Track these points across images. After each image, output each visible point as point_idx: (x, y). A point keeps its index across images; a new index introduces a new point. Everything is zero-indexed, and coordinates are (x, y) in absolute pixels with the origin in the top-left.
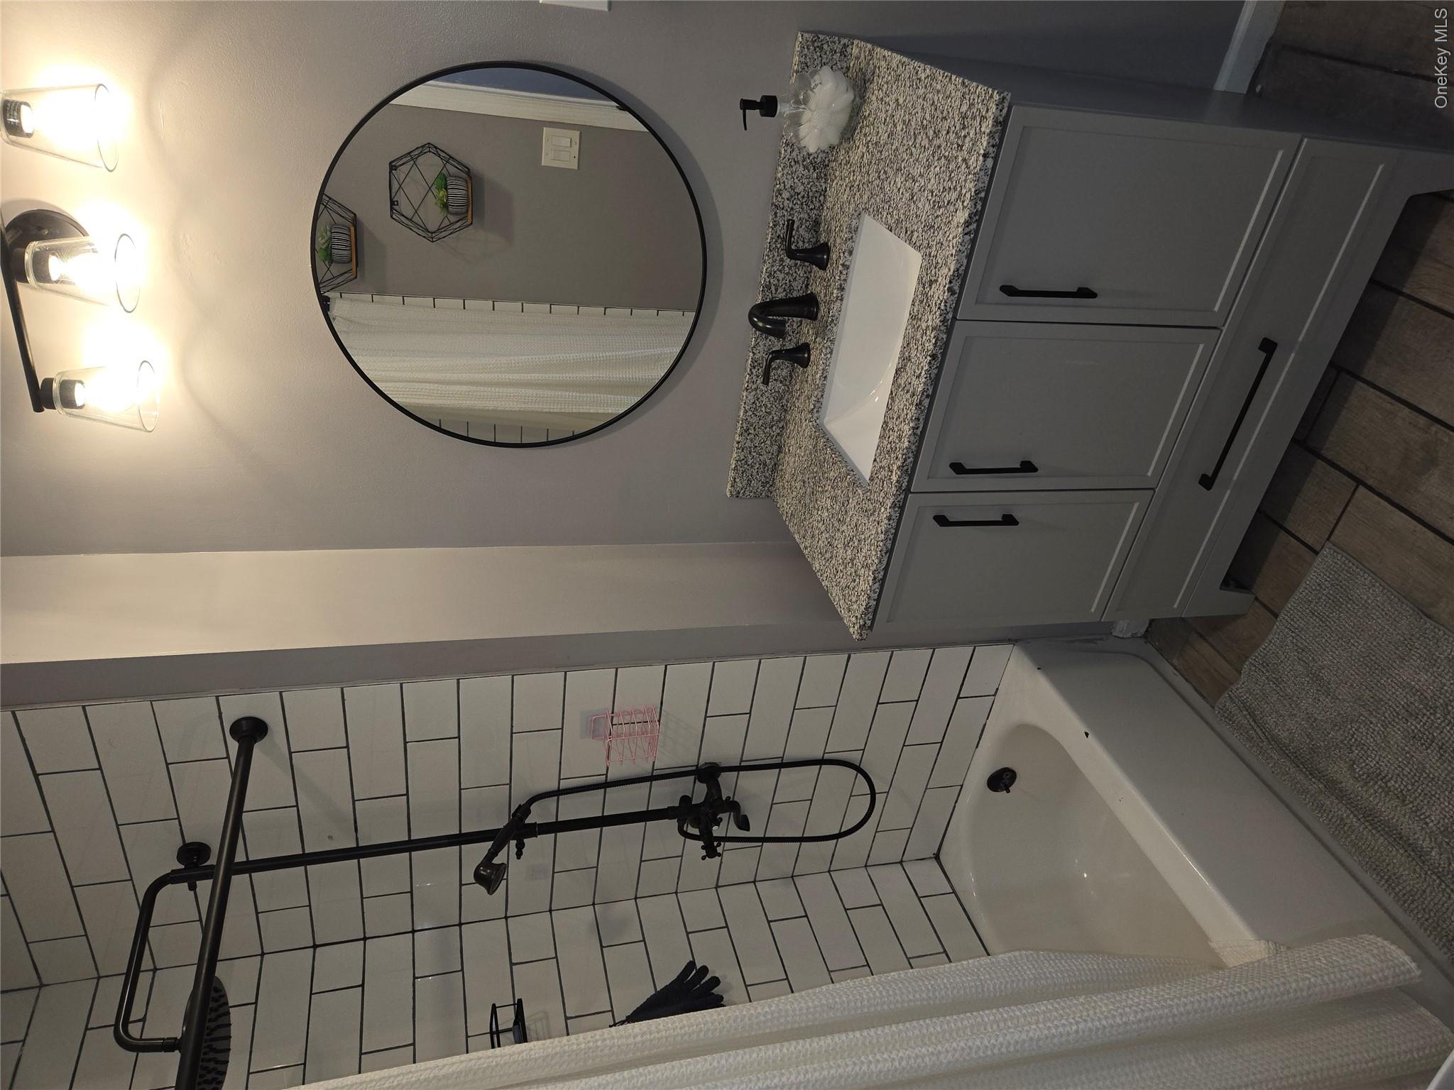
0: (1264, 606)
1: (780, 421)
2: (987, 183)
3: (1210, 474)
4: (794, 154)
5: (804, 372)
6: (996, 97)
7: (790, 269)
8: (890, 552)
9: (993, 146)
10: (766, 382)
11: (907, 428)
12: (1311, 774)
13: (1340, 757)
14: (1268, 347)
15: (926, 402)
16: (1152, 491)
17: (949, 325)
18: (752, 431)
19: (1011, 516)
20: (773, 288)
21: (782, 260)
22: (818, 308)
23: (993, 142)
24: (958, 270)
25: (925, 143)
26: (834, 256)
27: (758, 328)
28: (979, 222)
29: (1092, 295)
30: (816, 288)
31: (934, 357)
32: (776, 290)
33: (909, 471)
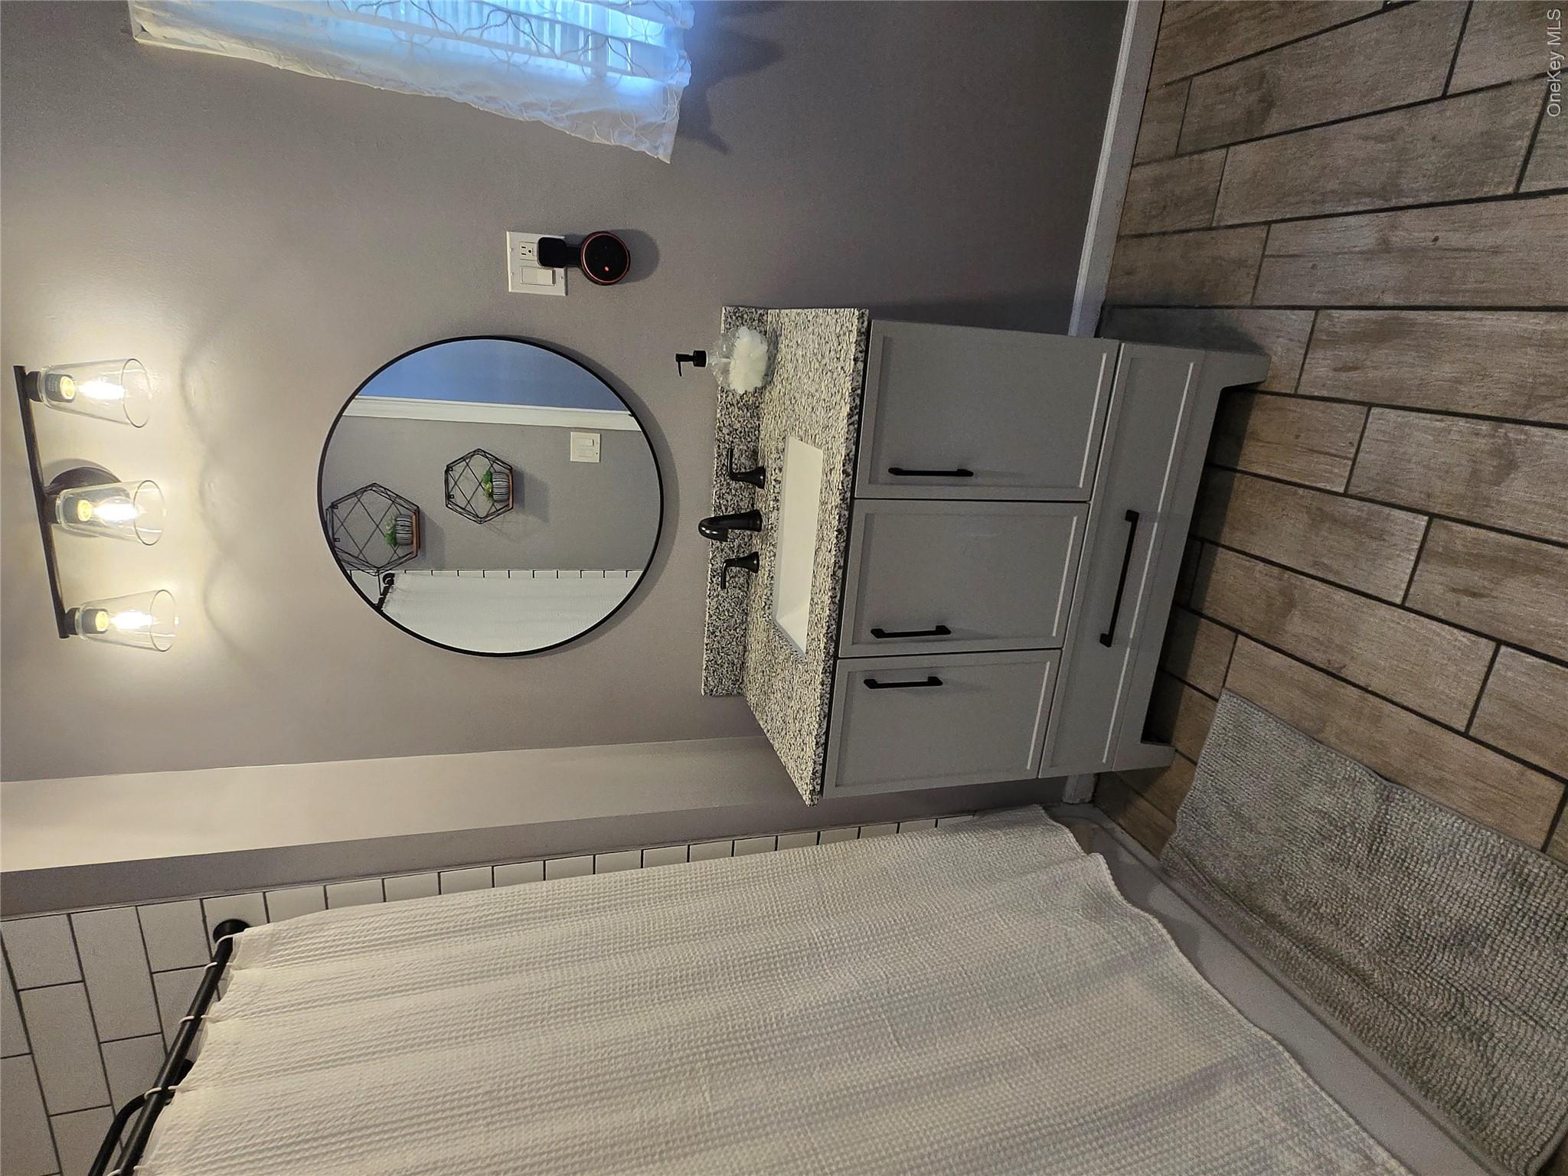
0: (1184, 756)
1: (742, 623)
2: (861, 382)
3: (1107, 633)
4: (729, 398)
5: (756, 576)
6: (857, 313)
7: (736, 491)
9: (861, 352)
10: (723, 587)
11: (827, 597)
12: (1251, 911)
13: (1273, 890)
14: (1132, 517)
15: (840, 573)
16: (1059, 651)
17: (849, 503)
19: (936, 678)
20: (723, 508)
21: (728, 484)
22: (761, 521)
23: (859, 349)
24: (848, 455)
25: (817, 365)
26: (768, 475)
27: (707, 536)
28: (860, 414)
29: (969, 474)
30: (759, 505)
31: (839, 531)
32: (726, 509)
33: (834, 638)
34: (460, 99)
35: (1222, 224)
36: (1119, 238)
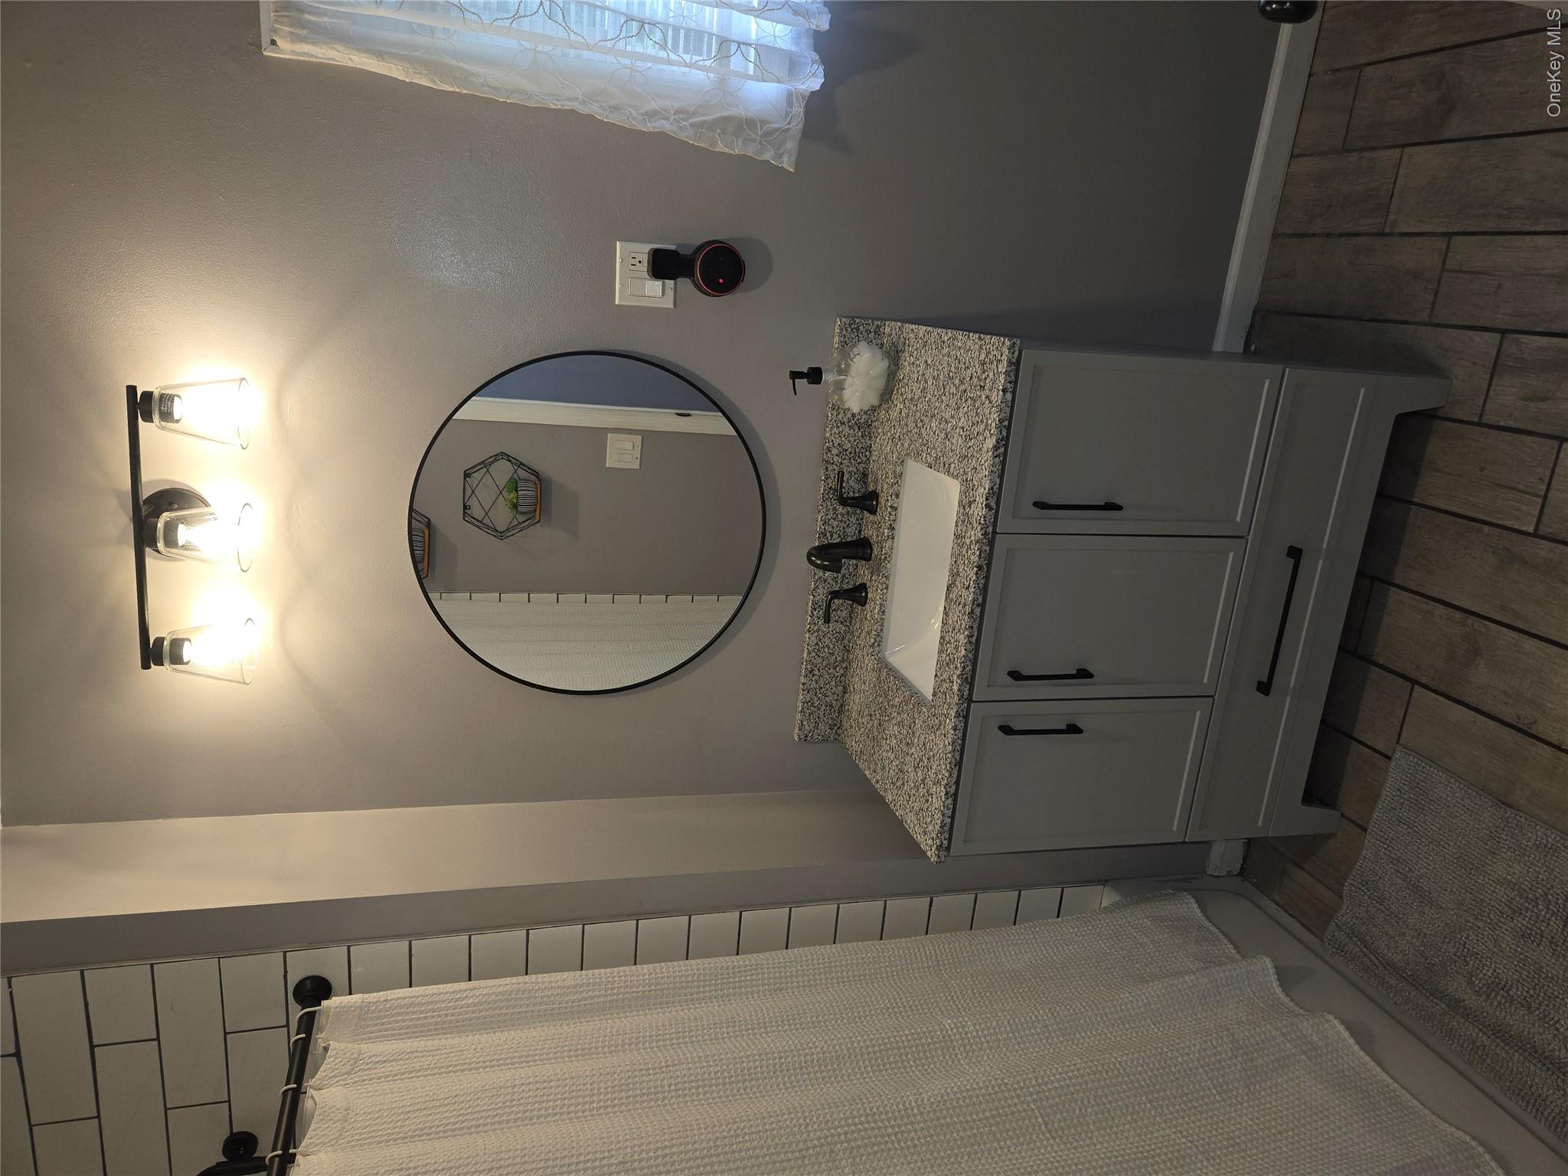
0: (1351, 821)
1: (843, 661)
2: (1008, 413)
3: (1265, 680)
4: (840, 416)
5: (863, 611)
6: (1008, 343)
7: (843, 516)
8: (959, 764)
9: (1010, 383)
10: (827, 620)
11: (962, 637)
12: (1431, 995)
13: (1457, 972)
14: (1295, 553)
15: (978, 611)
16: (1211, 699)
17: (990, 538)
18: (816, 672)
19: (1075, 726)
20: (828, 535)
21: (835, 509)
22: (872, 550)
23: (1009, 379)
24: (992, 488)
25: (953, 390)
26: (882, 501)
27: (817, 566)
28: (1006, 446)
29: (1119, 508)
30: (869, 532)
31: (979, 567)
32: (832, 536)
33: (969, 680)
35: (1397, 230)
36: (1275, 236)
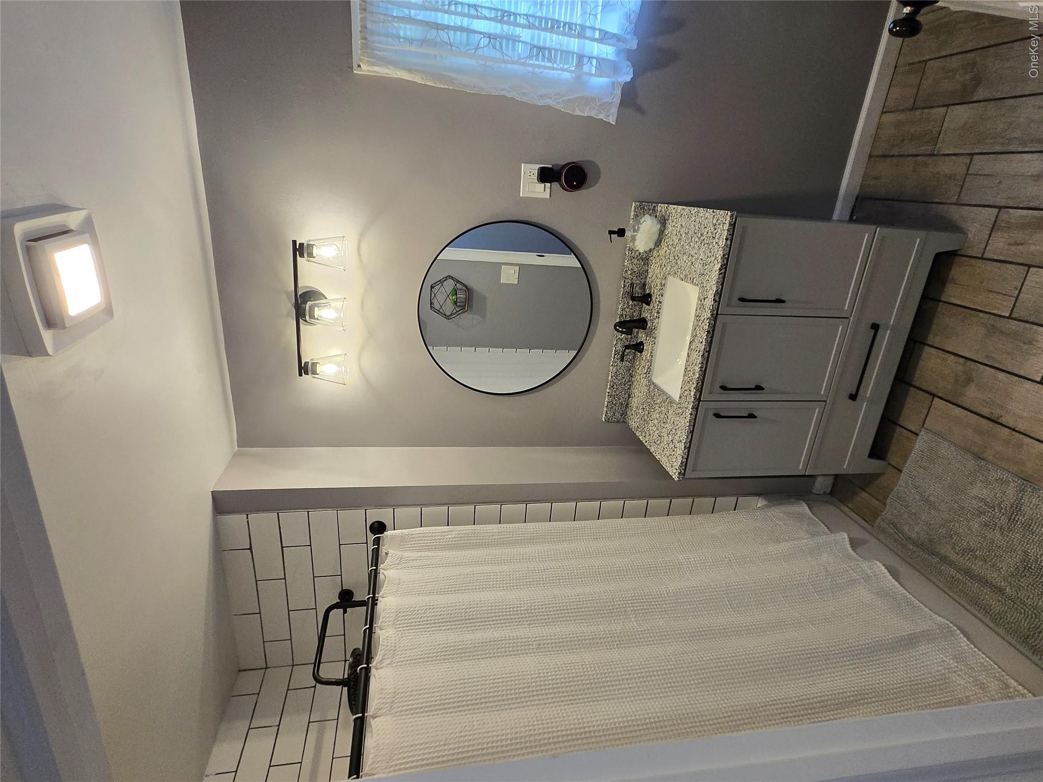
0: (895, 467)
1: (629, 381)
2: (728, 251)
3: (854, 393)
4: (633, 254)
5: (641, 355)
6: (729, 214)
7: (632, 306)
8: (692, 432)
9: (730, 235)
10: (622, 360)
11: (697, 368)
12: (932, 554)
13: (946, 543)
14: (875, 327)
15: (706, 354)
16: (824, 403)
17: (715, 317)
18: (615, 387)
19: (752, 414)
20: (625, 316)
21: (628, 302)
22: (647, 324)
23: (729, 233)
24: (717, 290)
25: (697, 239)
26: (654, 298)
27: (620, 332)
28: (726, 268)
29: (783, 302)
30: (644, 315)
31: (708, 332)
33: (699, 390)
34: (509, 95)
35: (942, 153)
36: (870, 156)
